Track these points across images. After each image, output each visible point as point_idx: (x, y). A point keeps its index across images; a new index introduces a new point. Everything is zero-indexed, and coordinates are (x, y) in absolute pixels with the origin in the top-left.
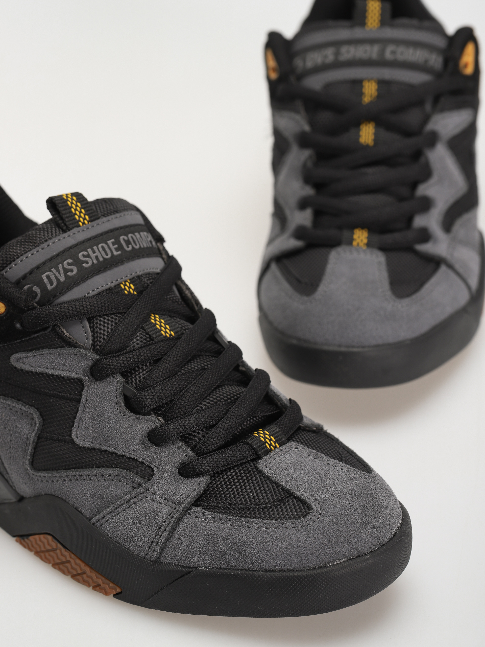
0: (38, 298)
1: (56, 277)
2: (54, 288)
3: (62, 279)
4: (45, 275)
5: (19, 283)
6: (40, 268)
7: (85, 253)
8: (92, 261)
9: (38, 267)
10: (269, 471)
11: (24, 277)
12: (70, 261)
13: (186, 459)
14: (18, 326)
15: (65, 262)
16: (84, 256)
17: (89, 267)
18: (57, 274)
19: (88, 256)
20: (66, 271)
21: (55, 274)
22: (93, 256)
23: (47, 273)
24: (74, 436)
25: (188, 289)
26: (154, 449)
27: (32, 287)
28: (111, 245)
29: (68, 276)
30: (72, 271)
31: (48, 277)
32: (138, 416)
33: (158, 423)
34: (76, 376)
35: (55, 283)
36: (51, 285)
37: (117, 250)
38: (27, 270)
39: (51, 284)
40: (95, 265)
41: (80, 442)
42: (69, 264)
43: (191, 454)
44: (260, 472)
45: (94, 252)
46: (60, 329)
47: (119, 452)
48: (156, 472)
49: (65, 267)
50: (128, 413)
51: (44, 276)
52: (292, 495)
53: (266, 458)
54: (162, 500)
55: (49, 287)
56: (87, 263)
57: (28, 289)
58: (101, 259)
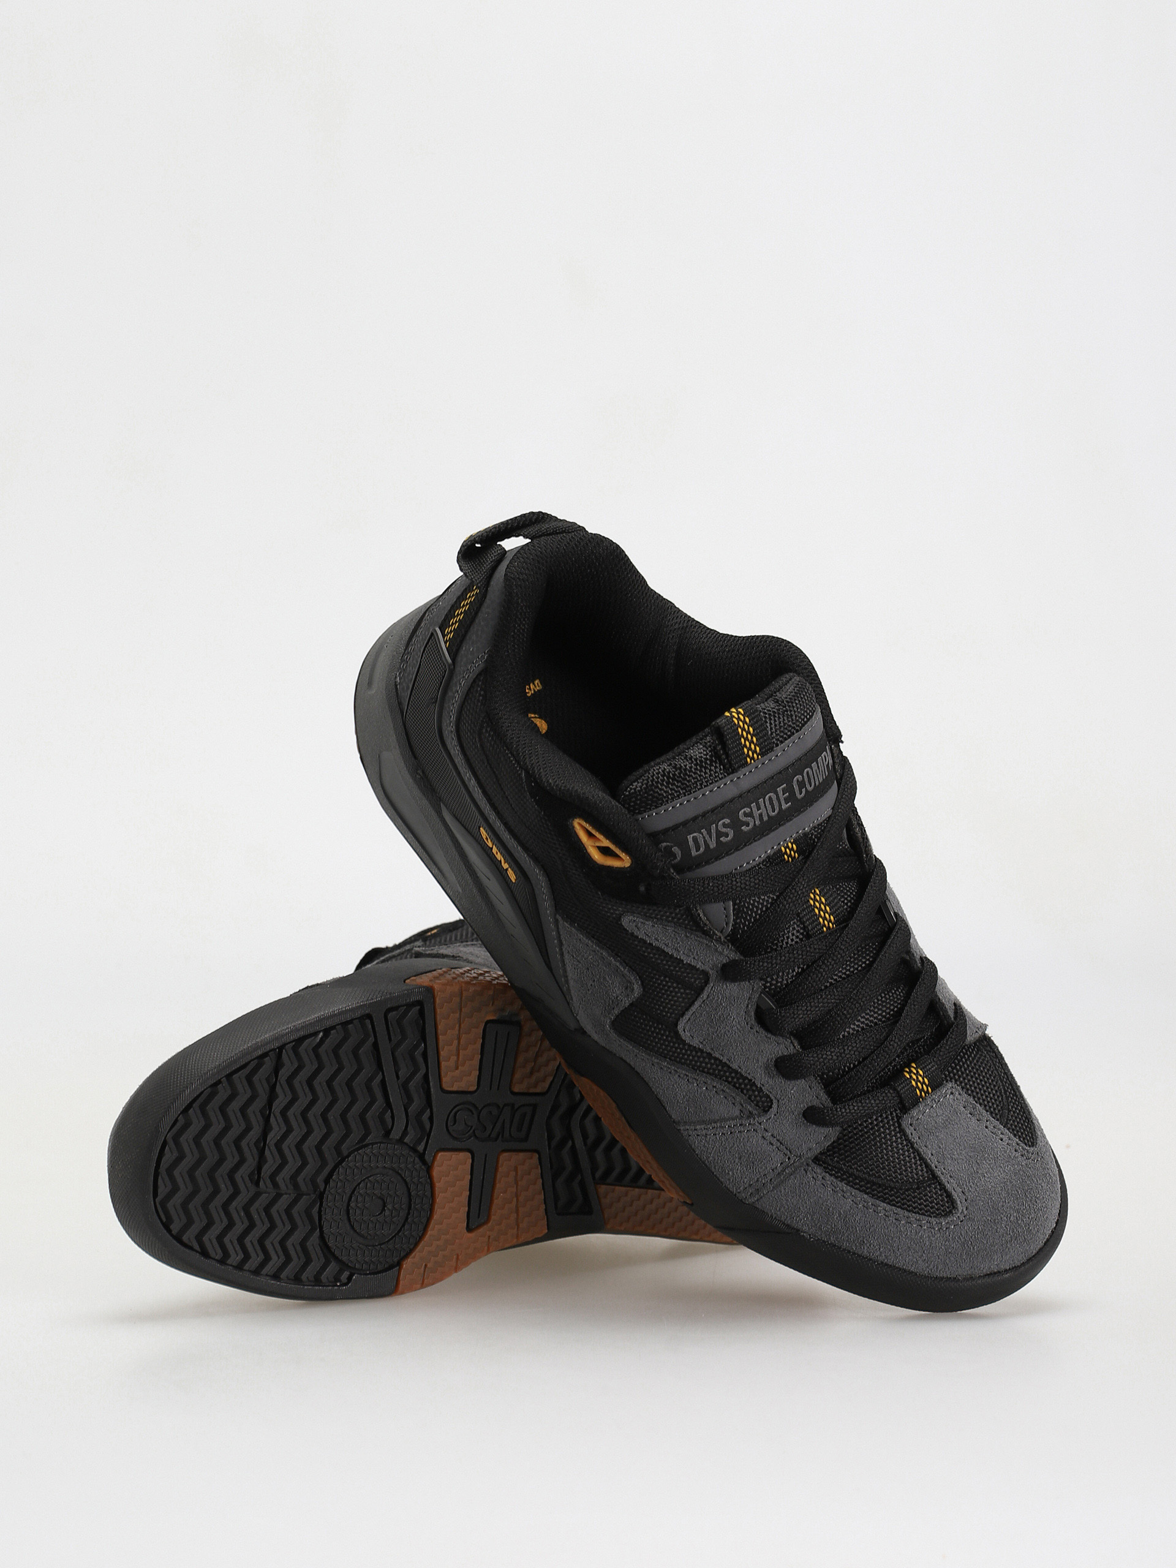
0: (676, 861)
1: (705, 841)
2: (700, 855)
3: (713, 845)
4: (692, 836)
5: (655, 837)
6: (687, 825)
7: (747, 810)
8: (755, 822)
9: (685, 824)
10: (914, 1132)
11: (666, 831)
12: (727, 821)
13: (816, 1103)
14: (642, 889)
15: (721, 823)
16: (746, 815)
17: (750, 831)
18: (707, 837)
19: (750, 815)
20: (719, 834)
21: (704, 838)
22: (756, 813)
23: (695, 834)
24: (680, 1027)
25: (861, 825)
26: (780, 1081)
27: (672, 847)
28: (780, 794)
29: (721, 841)
30: (727, 835)
31: (695, 839)
32: (769, 1035)
33: (791, 1050)
34: (703, 968)
35: (702, 850)
36: (697, 851)
37: (787, 800)
38: (670, 824)
39: (698, 849)
40: (758, 827)
41: (685, 1036)
42: (724, 825)
43: (824, 1096)
44: (902, 1131)
45: (759, 808)
46: (697, 910)
47: (735, 1066)
48: (775, 1106)
49: (719, 829)
50: (757, 1028)
51: (690, 838)
52: (937, 1179)
53: (914, 1112)
54: (774, 1141)
55: (694, 853)
56: (748, 825)
57: (666, 847)
58: (765, 818)
